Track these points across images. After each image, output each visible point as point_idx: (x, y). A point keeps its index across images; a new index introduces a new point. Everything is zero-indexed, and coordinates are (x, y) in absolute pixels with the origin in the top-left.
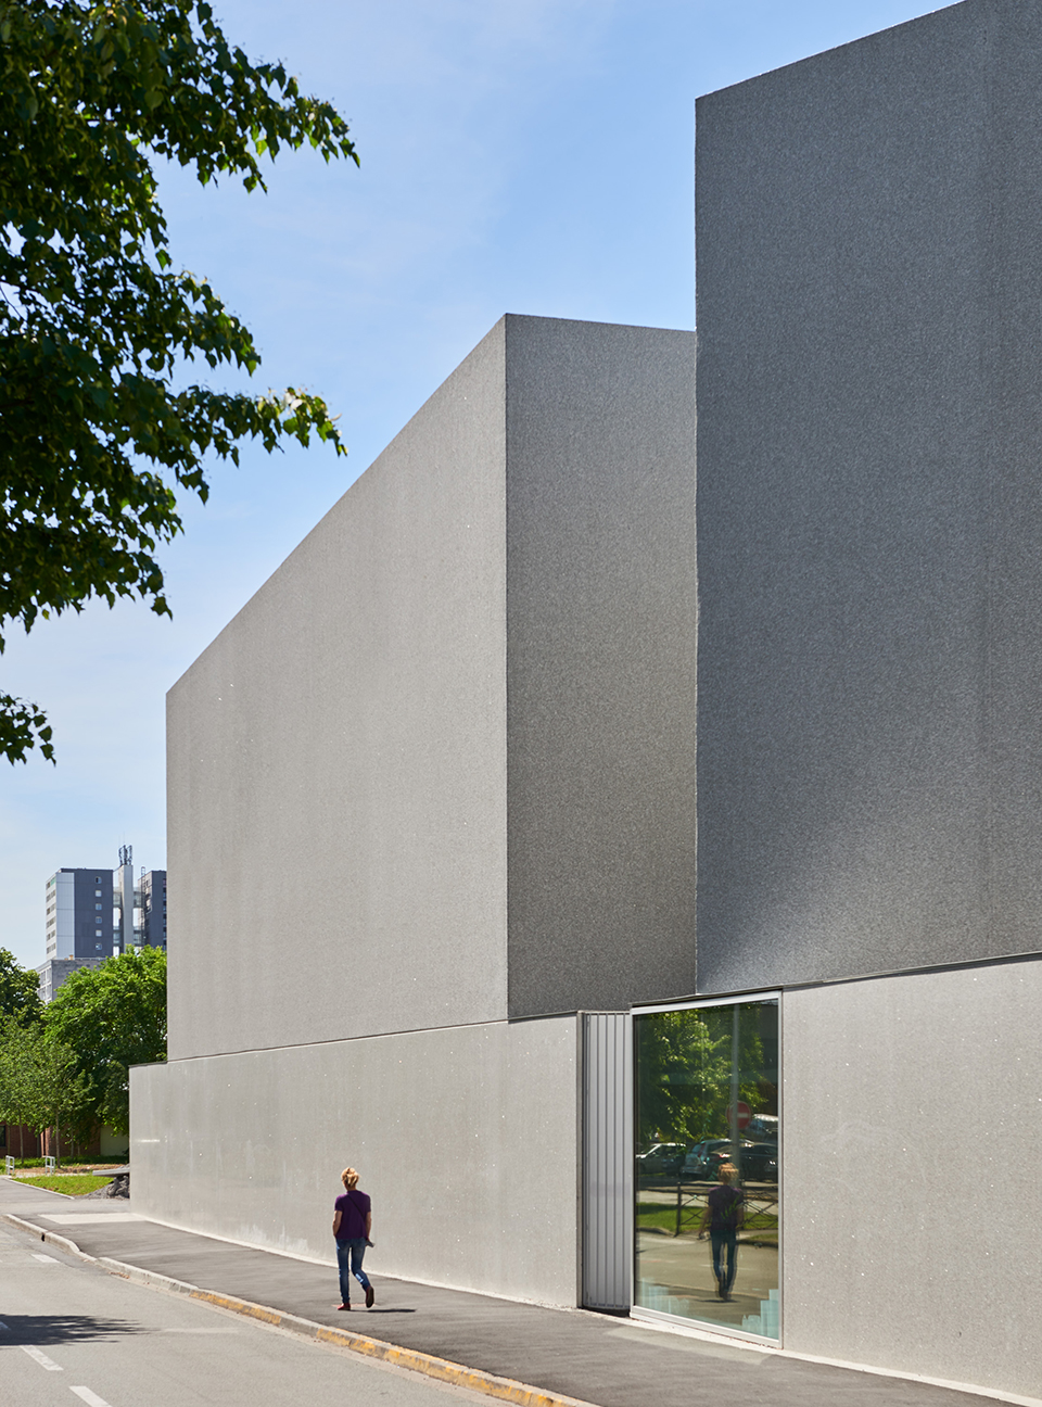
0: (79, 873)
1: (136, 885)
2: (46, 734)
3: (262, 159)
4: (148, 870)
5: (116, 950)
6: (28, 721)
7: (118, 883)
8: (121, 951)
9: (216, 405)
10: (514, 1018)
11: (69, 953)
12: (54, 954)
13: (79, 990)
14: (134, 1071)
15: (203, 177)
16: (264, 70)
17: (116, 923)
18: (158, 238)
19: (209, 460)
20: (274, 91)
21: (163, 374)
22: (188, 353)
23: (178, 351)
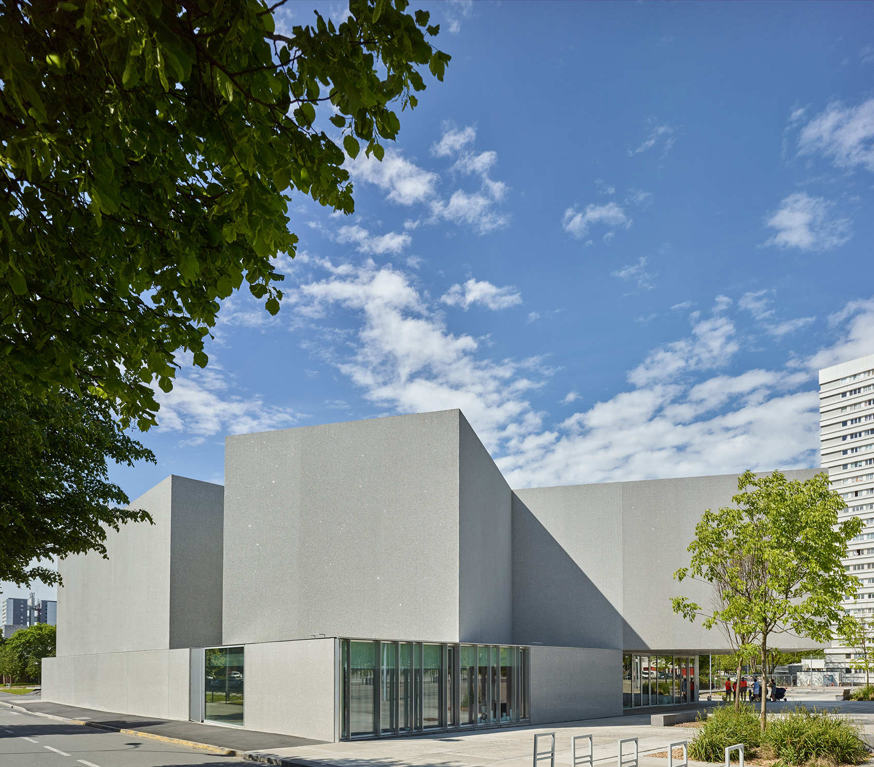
0: (15, 600)
1: (36, 604)
2: (61, 579)
3: (133, 460)
4: (40, 600)
5: (28, 623)
6: (56, 576)
7: (29, 603)
8: (30, 624)
9: (122, 512)
10: (171, 648)
11: (11, 623)
12: (5, 623)
13: (20, 635)
14: (42, 659)
15: (117, 462)
16: (134, 442)
17: (28, 615)
18: (104, 474)
19: (120, 523)
20: (137, 447)
21: (106, 504)
22: (112, 500)
23: (109, 499)
